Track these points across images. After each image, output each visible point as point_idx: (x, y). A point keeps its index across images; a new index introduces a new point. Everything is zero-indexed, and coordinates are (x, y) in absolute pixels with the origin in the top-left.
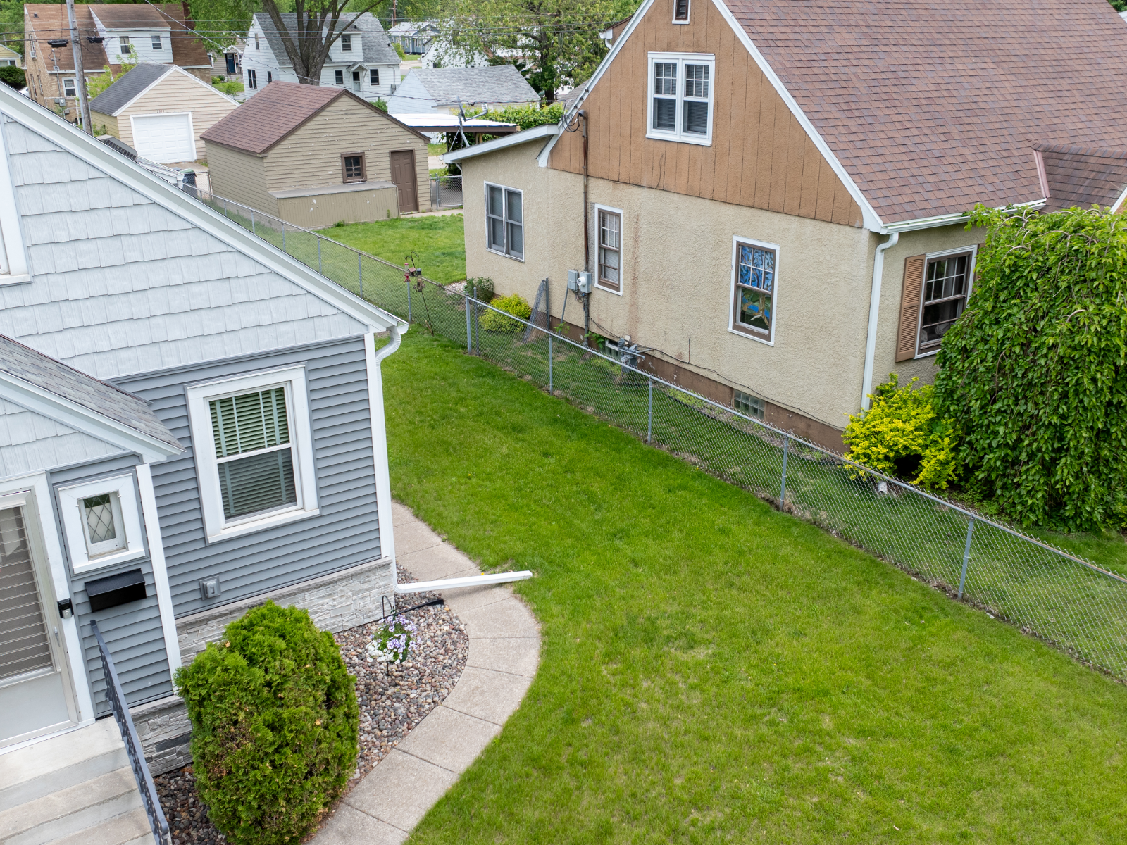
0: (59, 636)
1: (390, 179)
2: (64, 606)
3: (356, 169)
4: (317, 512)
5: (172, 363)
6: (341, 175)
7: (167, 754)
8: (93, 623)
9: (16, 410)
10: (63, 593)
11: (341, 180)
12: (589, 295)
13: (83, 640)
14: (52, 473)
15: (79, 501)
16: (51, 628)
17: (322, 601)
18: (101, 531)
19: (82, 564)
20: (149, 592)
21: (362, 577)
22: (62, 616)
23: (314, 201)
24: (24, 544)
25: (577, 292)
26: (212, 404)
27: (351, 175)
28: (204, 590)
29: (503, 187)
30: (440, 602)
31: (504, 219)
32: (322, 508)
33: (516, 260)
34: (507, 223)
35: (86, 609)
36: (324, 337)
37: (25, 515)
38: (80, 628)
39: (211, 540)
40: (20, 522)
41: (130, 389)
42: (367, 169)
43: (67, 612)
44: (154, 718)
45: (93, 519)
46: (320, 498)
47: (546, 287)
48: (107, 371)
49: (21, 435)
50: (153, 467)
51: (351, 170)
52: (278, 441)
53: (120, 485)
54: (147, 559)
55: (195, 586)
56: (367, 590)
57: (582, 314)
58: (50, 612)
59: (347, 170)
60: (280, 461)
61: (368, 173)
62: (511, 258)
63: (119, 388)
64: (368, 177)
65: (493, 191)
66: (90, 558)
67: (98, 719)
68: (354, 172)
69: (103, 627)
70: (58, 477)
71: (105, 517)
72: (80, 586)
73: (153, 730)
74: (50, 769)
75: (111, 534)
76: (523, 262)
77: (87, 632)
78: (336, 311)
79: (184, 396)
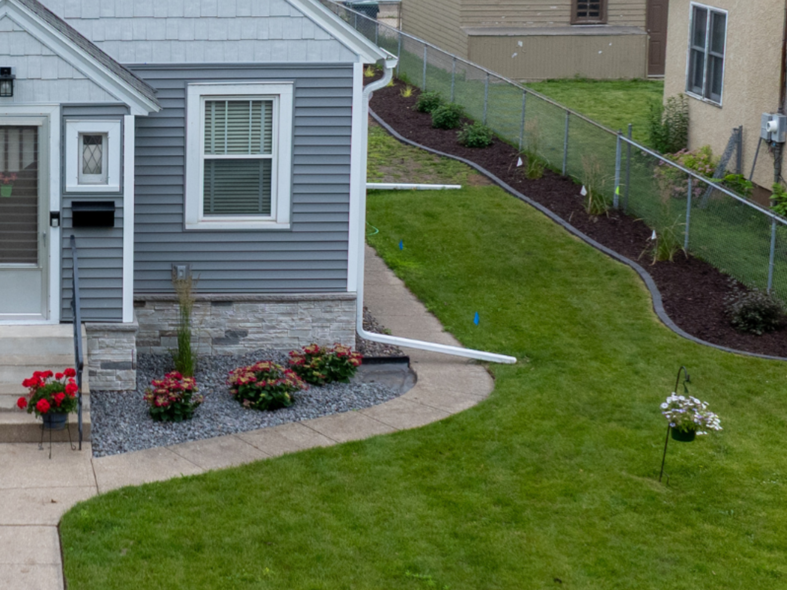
0: (46, 237)
1: (644, 24)
2: (54, 215)
3: (593, 7)
4: (287, 226)
5: (179, 60)
6: (569, 13)
7: (109, 374)
8: (72, 237)
9: (48, 52)
10: (55, 207)
11: (568, 19)
12: (781, 145)
13: (63, 250)
14: (64, 107)
15: (80, 134)
16: (41, 230)
17: (281, 318)
18: (92, 165)
19: (72, 185)
20: (117, 224)
21: (324, 304)
22: (51, 224)
23: (521, 44)
24: (35, 165)
25: (770, 142)
26: (208, 104)
27: (584, 14)
28: (174, 271)
29: (709, 7)
30: (405, 360)
31: (706, 50)
32: (293, 223)
33: (714, 105)
34: (710, 56)
35: (68, 224)
36: (315, 59)
37: (41, 132)
38: (62, 239)
39: (188, 227)
40: (36, 138)
41: (142, 75)
42: (610, 7)
43: (55, 221)
44: (103, 337)
45: (88, 155)
46: (293, 214)
47: (738, 138)
48: (125, 58)
49: (50, 74)
50: (137, 118)
51: (585, 7)
52: (262, 149)
53: (110, 127)
54: (120, 194)
55: (167, 267)
56: (328, 320)
57: (772, 171)
58: (43, 218)
59: (580, 7)
60: (262, 168)
61: (610, 13)
62: (709, 103)
63: (134, 73)
64: (610, 18)
65: (699, 13)
66: (79, 183)
67: (61, 322)
68: (588, 11)
69: (80, 243)
70: (69, 111)
71: (97, 155)
72: (68, 204)
73: (101, 348)
74: (19, 336)
75: (98, 170)
76: (720, 108)
77: (67, 244)
78: (329, 37)
79: (184, 90)
